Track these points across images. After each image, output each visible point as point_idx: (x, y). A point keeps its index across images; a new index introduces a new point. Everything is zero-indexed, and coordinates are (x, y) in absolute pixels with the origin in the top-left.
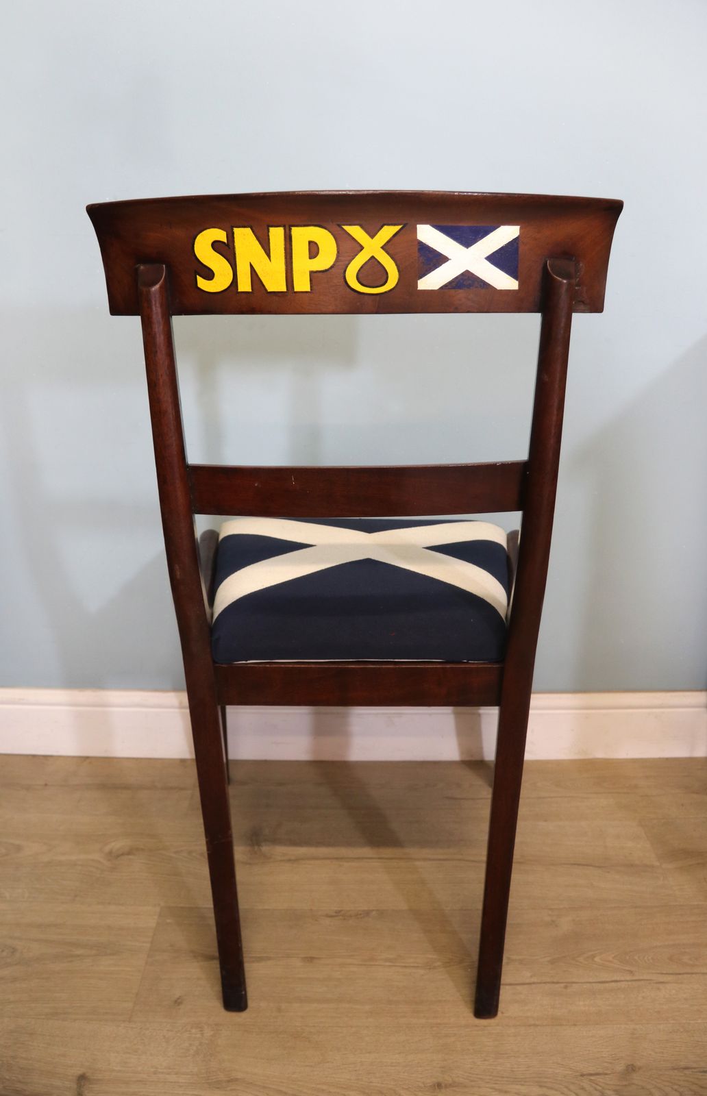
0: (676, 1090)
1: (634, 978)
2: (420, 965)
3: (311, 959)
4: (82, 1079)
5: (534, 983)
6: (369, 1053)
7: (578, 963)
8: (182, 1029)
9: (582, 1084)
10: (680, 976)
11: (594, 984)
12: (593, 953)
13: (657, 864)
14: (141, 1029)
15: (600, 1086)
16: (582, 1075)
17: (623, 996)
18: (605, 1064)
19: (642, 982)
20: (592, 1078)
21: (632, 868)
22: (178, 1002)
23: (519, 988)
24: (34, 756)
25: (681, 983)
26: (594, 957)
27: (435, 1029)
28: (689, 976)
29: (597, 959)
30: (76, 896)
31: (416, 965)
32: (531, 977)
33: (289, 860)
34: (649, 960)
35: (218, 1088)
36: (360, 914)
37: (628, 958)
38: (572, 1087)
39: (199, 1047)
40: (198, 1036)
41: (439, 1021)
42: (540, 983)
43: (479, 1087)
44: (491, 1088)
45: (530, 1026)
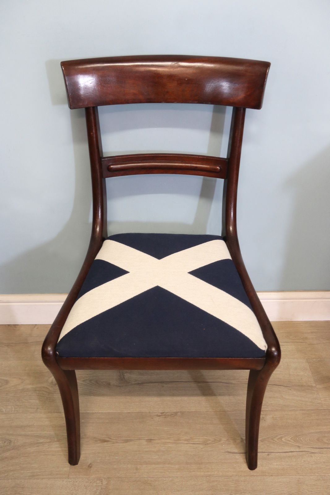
1: (300, 450)
2: (201, 443)
3: (150, 440)
6: (178, 491)
7: (274, 442)
8: (93, 481)
10: (322, 450)
11: (281, 453)
12: (282, 436)
13: (315, 385)
14: (74, 482)
17: (294, 460)
19: (304, 453)
21: (302, 387)
22: (90, 466)
25: (323, 454)
26: (282, 438)
27: (208, 478)
28: (326, 449)
29: (283, 439)
30: (38, 409)
31: (199, 443)
33: (138, 384)
34: (307, 440)
36: (173, 415)
37: (297, 439)
39: (101, 491)
40: (100, 484)
41: (209, 473)
45: (251, 476)
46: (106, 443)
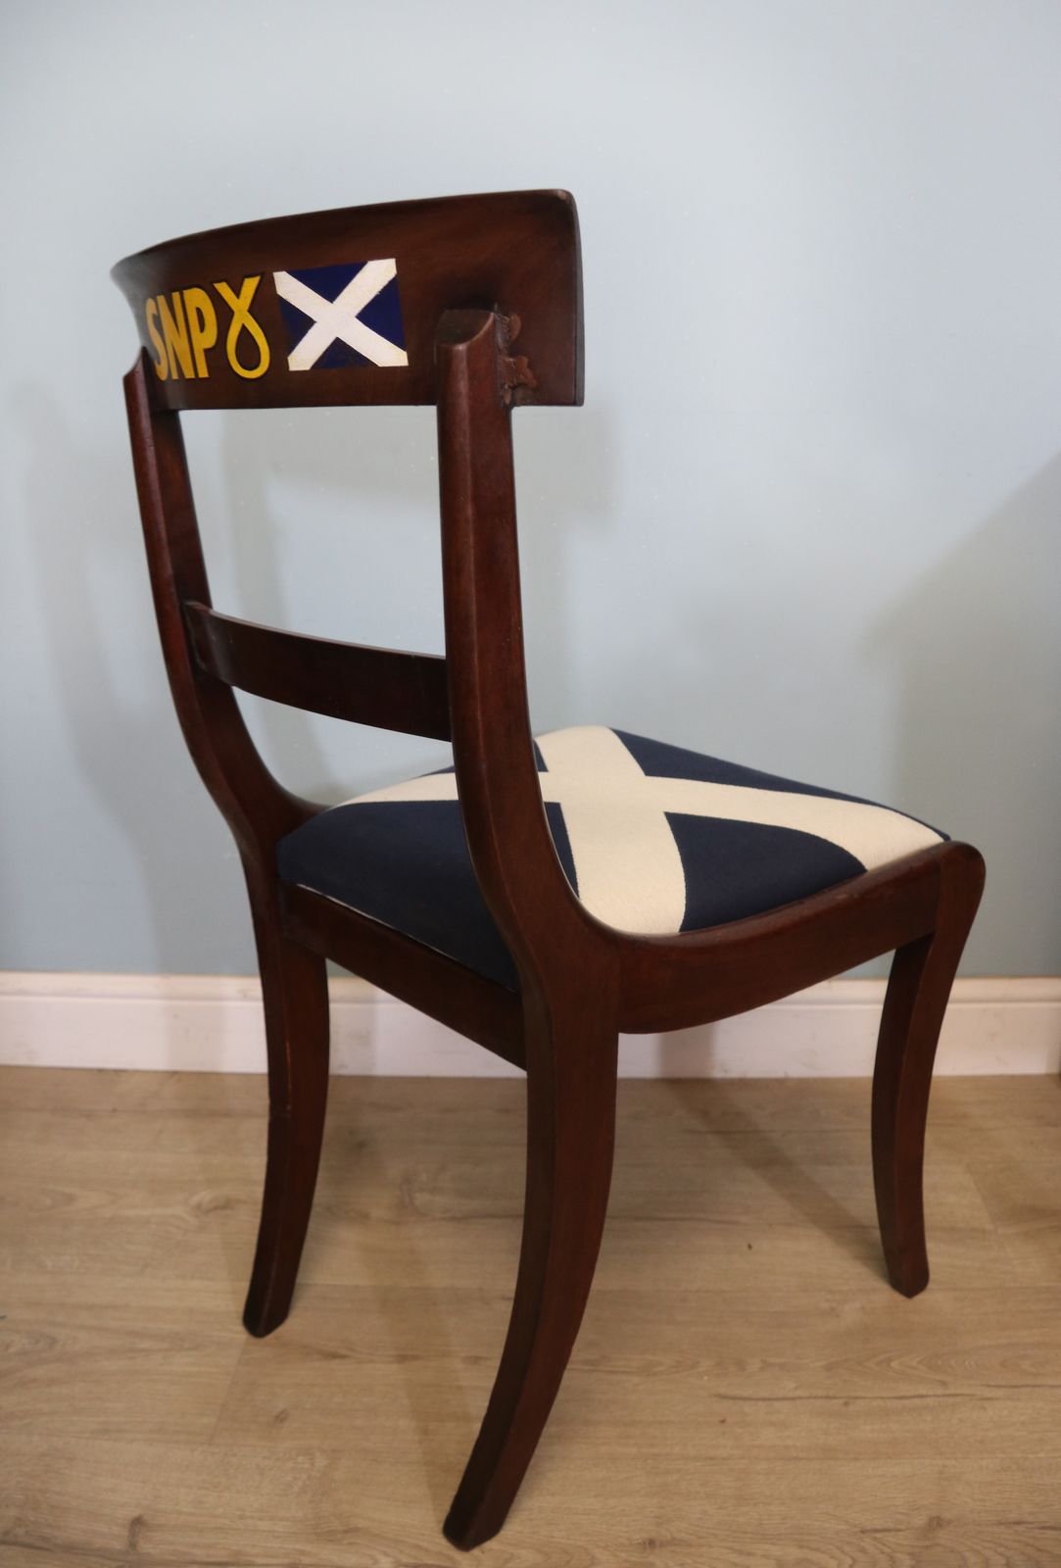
0: (1000, 1554)
1: (948, 1392)
2: (635, 1370)
4: (137, 1522)
5: (800, 1398)
7: (866, 1370)
8: (285, 1456)
9: (862, 1544)
10: (1017, 1390)
11: (888, 1401)
12: (890, 1355)
13: (989, 1227)
14: (225, 1454)
15: (889, 1547)
16: (863, 1532)
17: (929, 1418)
18: (898, 1516)
19: (959, 1399)
20: (878, 1535)
22: (281, 1418)
23: (777, 1404)
24: (101, 1071)
25: (1018, 1400)
26: (892, 1361)
27: (650, 1461)
28: (1030, 1389)
29: (895, 1364)
30: (146, 1266)
31: (628, 1369)
32: (796, 1388)
33: (454, 1218)
34: (970, 1366)
35: (330, 1541)
37: (940, 1362)
38: (847, 1548)
39: (307, 1482)
40: (306, 1466)
41: (657, 1451)
42: (809, 1398)
43: (711, 1547)
44: (731, 1548)
45: (790, 1459)
46: (337, 1361)
